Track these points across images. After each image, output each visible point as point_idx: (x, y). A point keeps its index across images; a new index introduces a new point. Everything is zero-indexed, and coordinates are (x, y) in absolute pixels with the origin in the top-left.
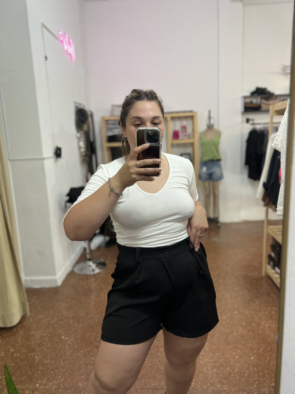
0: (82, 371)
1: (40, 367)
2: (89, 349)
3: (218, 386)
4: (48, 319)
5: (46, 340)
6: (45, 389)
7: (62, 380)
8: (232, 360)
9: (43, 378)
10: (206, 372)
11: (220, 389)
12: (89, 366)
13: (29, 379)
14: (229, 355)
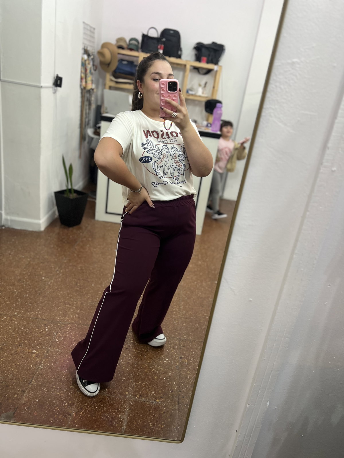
0: (60, 307)
1: (19, 299)
2: (68, 291)
3: (184, 336)
4: (29, 260)
5: (26, 278)
6: (23, 317)
7: (40, 312)
8: (202, 319)
9: (22, 309)
10: (176, 324)
11: (186, 339)
12: (68, 305)
13: (7, 308)
14: (201, 315)
